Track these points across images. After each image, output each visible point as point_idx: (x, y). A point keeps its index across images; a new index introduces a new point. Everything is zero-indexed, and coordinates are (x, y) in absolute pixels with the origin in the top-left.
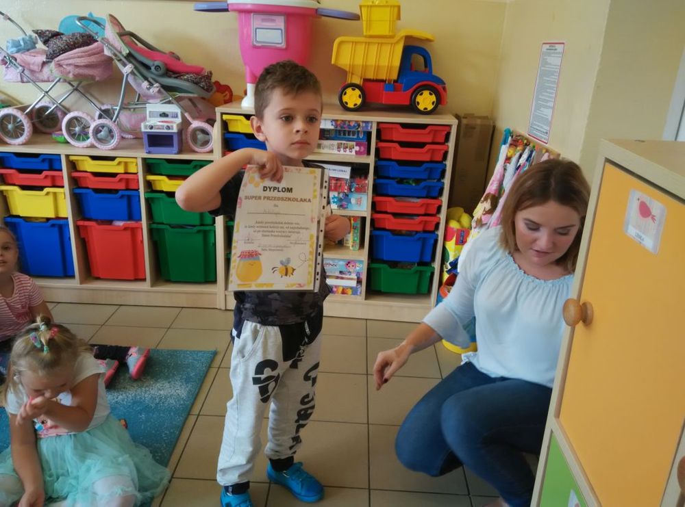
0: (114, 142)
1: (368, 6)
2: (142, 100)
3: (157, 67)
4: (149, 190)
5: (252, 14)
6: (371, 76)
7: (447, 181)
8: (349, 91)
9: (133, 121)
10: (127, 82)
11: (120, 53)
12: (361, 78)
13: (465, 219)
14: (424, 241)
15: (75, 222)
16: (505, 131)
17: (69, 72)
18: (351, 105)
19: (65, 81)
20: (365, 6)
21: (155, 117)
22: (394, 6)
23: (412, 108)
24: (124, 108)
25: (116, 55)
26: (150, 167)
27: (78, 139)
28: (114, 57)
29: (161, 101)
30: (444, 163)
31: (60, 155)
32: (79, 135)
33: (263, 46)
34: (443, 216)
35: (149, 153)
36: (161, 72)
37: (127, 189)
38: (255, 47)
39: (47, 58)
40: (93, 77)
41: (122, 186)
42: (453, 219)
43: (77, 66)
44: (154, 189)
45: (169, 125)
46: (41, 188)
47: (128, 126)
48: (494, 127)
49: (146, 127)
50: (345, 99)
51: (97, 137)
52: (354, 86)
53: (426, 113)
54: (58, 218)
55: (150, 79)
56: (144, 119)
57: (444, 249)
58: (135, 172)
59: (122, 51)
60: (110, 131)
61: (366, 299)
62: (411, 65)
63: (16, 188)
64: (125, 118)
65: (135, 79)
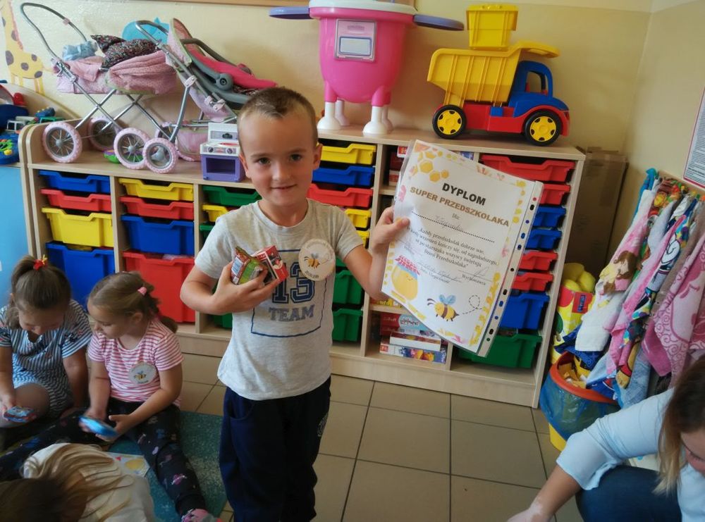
0: (169, 165)
1: (477, 12)
2: (205, 118)
3: (223, 81)
4: (205, 222)
5: (337, 20)
6: (474, 96)
7: (566, 230)
8: (446, 114)
9: (194, 141)
10: (189, 97)
11: (183, 62)
12: (462, 99)
13: (587, 280)
14: (530, 303)
15: (121, 253)
16: (648, 172)
17: (126, 83)
18: (447, 132)
19: (121, 93)
20: (473, 12)
21: (217, 138)
22: (510, 12)
23: (524, 137)
24: (184, 126)
25: (177, 65)
26: (208, 195)
27: (130, 160)
28: (175, 67)
29: (225, 120)
30: (563, 207)
31: (109, 176)
32: (132, 155)
33: (347, 58)
34: (557, 273)
35: (207, 179)
36: (226, 86)
37: (181, 219)
38: (338, 60)
39: (103, 67)
40: (152, 90)
41: (175, 215)
42: (570, 278)
43: (135, 77)
44: (211, 220)
45: (232, 147)
46: (86, 213)
47: (187, 147)
48: (627, 165)
49: (205, 149)
50: (441, 123)
51: (151, 158)
52: (453, 109)
53: (542, 144)
54: (104, 248)
55: (213, 94)
56: (205, 140)
57: (557, 316)
58: (191, 200)
59: (185, 60)
60: (166, 152)
61: (451, 369)
62: (526, 84)
63: (60, 212)
64: (184, 138)
65: (197, 93)
